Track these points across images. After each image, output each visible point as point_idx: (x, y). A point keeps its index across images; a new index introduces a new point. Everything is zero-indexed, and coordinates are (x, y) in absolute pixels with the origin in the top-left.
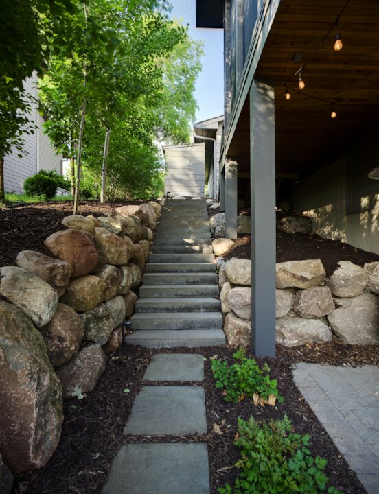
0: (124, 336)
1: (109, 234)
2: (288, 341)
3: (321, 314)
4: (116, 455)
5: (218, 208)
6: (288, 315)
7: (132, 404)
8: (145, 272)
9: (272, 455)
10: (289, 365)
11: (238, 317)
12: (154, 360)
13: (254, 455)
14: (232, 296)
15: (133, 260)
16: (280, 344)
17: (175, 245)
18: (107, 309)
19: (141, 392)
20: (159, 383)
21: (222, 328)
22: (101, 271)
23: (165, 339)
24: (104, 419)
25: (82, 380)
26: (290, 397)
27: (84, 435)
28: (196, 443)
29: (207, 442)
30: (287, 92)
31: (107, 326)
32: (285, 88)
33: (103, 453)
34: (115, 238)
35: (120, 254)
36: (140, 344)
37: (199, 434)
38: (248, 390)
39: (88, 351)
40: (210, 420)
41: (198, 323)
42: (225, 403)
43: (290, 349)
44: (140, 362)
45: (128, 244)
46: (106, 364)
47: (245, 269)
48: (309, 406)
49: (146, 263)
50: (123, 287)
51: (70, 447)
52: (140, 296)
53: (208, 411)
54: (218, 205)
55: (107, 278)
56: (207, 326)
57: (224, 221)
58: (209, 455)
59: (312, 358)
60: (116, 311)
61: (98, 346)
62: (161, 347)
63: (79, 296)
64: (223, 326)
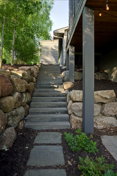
0: (24, 124)
1: (17, 78)
2: (99, 126)
3: (113, 114)
4: (24, 174)
5: (65, 69)
6: (99, 115)
7: (30, 153)
8: (33, 97)
9: (97, 172)
10: (100, 136)
11: (76, 116)
12: (38, 135)
13: (89, 172)
14: (74, 107)
15: (27, 91)
16: (95, 128)
17: (46, 84)
18: (17, 112)
19: (33, 148)
20: (41, 144)
21: (69, 121)
22: (14, 94)
23: (43, 126)
24: (18, 159)
25: (6, 142)
26: (101, 150)
27: (9, 166)
28: (60, 169)
29: (66, 168)
30: (100, 13)
31: (17, 119)
32: (99, 11)
33: (18, 173)
34: (20, 80)
35: (22, 87)
36: (31, 128)
37: (61, 165)
38: (83, 146)
39: (9, 130)
40: (66, 159)
41: (58, 118)
42: (72, 152)
43: (100, 130)
44: (32, 135)
45: (25, 83)
46: (17, 136)
47: (79, 94)
48: (110, 153)
49: (33, 92)
50: (23, 102)
51: (3, 171)
52: (31, 107)
53: (65, 156)
54: (65, 67)
55: (17, 98)
56: (62, 120)
57: (68, 74)
58: (66, 173)
59: (110, 133)
60: (21, 113)
61: (13, 128)
62: (41, 129)
63: (4, 105)
64: (69, 120)
